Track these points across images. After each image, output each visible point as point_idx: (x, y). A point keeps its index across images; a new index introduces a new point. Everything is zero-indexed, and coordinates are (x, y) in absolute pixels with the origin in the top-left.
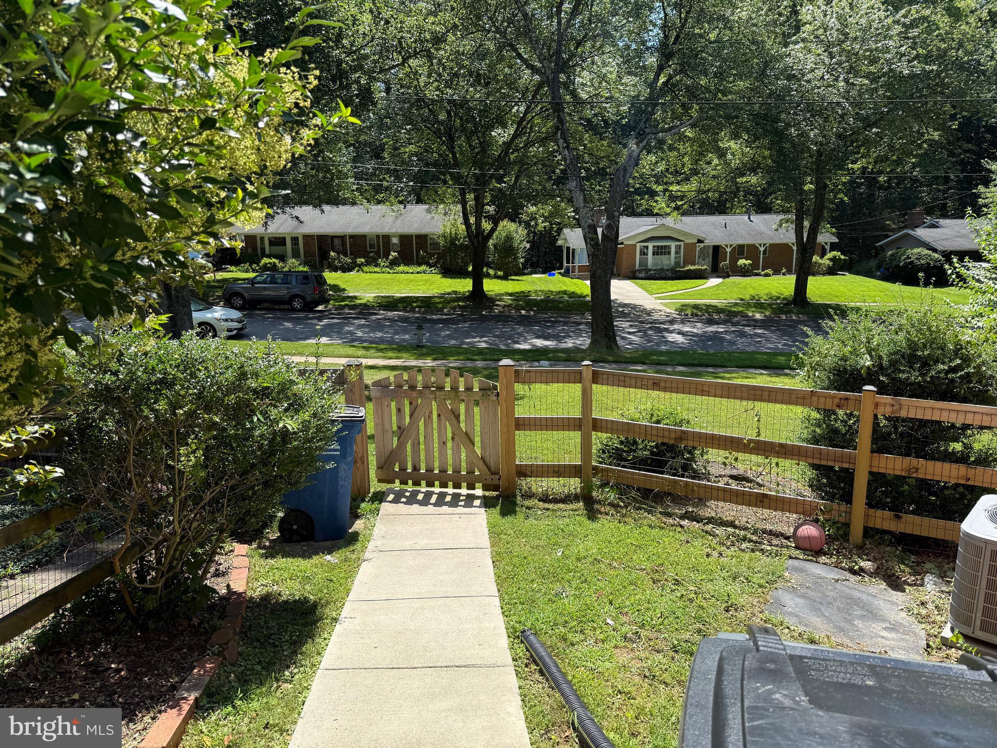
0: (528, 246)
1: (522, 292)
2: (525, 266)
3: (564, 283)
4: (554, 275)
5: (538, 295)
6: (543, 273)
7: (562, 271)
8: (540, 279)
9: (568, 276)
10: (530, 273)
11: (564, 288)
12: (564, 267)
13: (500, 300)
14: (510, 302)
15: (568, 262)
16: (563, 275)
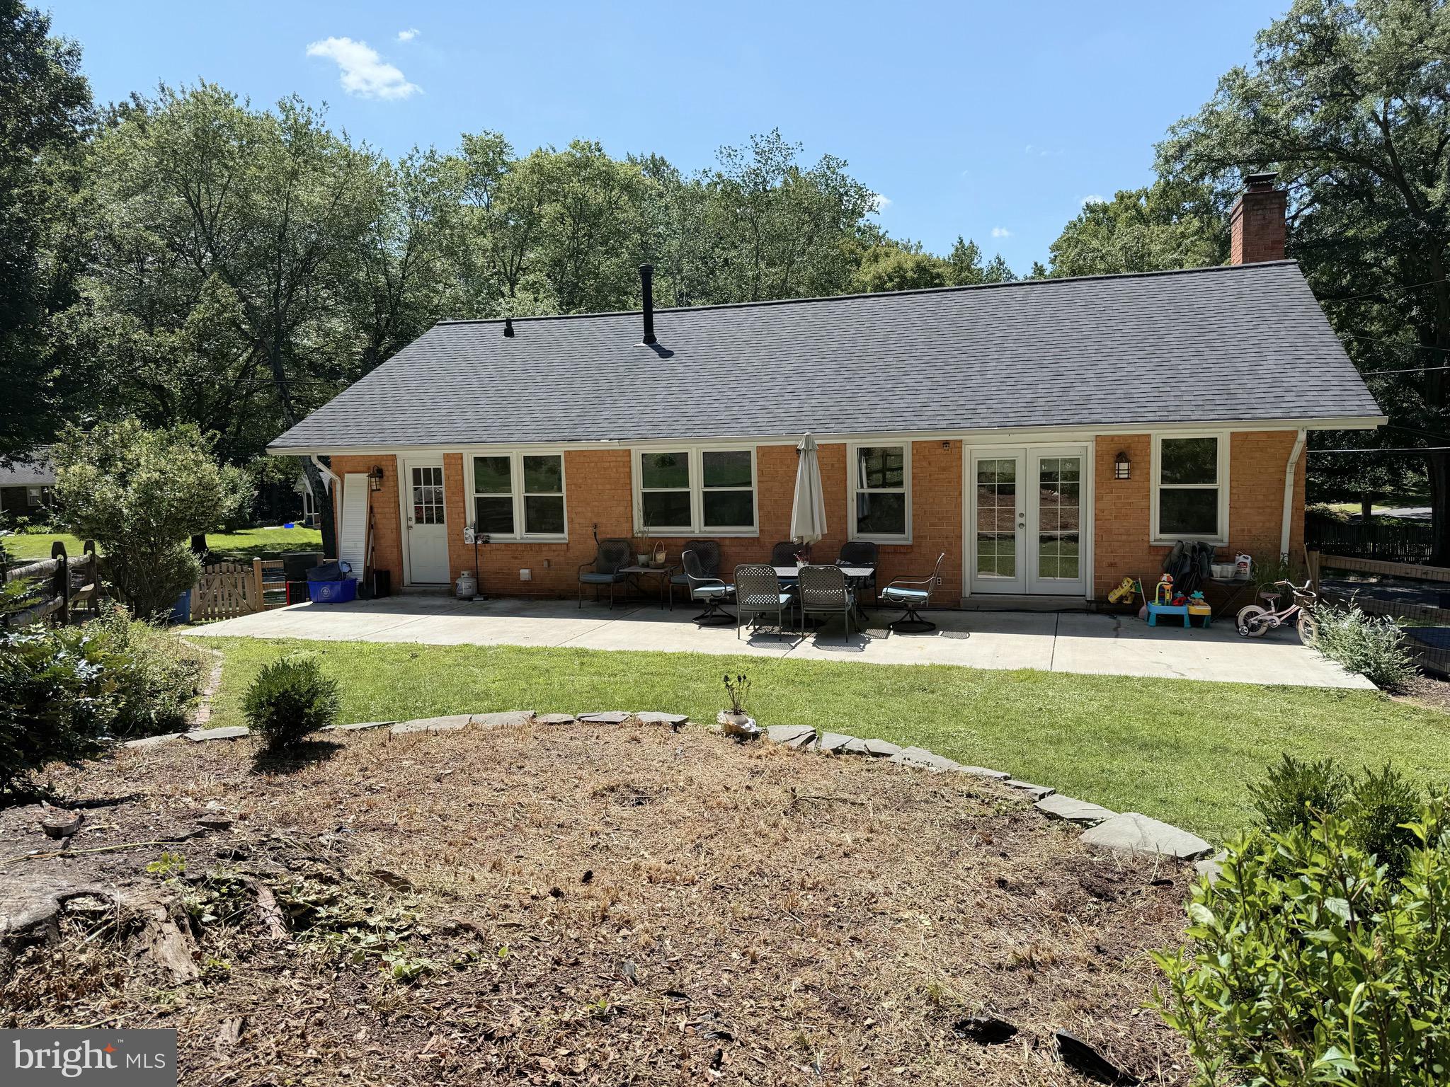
0: (256, 493)
1: (256, 546)
2: (253, 518)
3: (305, 535)
4: (292, 526)
5: (274, 549)
6: (279, 525)
7: (304, 521)
8: (274, 532)
9: (311, 528)
10: (261, 526)
11: (305, 540)
12: (306, 517)
13: (230, 556)
14: (239, 556)
15: (310, 511)
16: (304, 526)
